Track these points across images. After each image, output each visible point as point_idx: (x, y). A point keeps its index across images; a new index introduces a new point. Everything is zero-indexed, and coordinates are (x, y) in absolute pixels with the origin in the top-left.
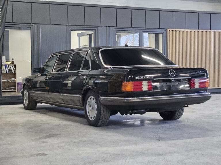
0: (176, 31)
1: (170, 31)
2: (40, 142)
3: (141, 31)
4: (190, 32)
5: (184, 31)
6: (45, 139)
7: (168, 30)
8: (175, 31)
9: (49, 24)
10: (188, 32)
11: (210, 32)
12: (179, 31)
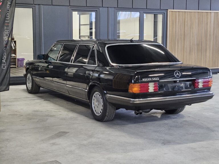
0: (176, 12)
1: (171, 12)
2: (50, 144)
3: (141, 11)
4: (190, 12)
5: (184, 12)
6: (55, 139)
7: (169, 10)
9: (51, 4)
10: (188, 12)
11: (210, 13)
12: (179, 12)
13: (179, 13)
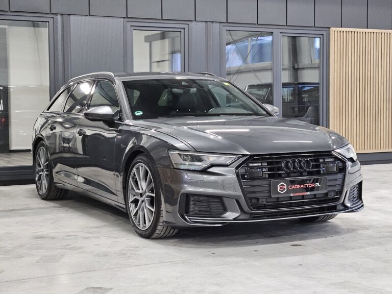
0: (347, 32)
1: (336, 32)
3: (275, 31)
4: (375, 34)
5: (364, 33)
7: (332, 29)
8: (345, 32)
9: (88, 14)
10: (372, 33)
12: (353, 33)
13: (353, 35)
